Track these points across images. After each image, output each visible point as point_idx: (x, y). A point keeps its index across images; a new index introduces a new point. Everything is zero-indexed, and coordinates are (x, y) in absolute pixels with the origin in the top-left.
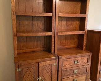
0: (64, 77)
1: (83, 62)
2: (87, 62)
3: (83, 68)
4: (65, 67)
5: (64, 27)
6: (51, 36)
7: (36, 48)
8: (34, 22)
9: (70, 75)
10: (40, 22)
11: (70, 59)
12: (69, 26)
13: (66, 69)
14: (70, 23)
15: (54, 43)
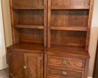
0: (50, 75)
1: (76, 65)
2: (82, 66)
3: (76, 73)
4: (51, 65)
5: (66, 22)
6: (43, 30)
7: (36, 40)
8: (34, 16)
9: (57, 74)
10: (39, 16)
11: (57, 57)
12: (73, 20)
13: (52, 67)
14: (74, 17)
15: (46, 37)
